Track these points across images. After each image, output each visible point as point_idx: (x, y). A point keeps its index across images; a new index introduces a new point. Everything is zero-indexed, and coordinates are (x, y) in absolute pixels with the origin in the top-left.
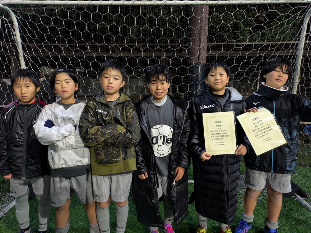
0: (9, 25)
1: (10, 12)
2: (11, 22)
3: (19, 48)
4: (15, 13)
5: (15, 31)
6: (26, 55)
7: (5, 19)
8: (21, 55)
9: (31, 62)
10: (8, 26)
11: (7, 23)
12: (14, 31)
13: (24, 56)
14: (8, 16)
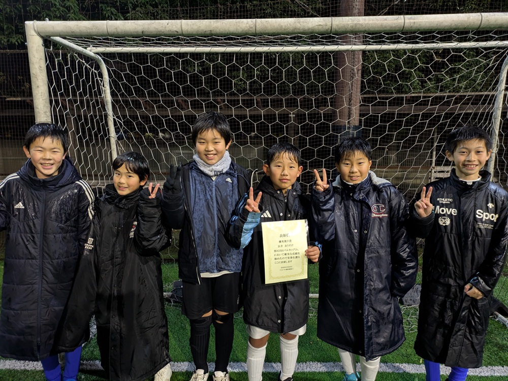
0: (99, 79)
1: (100, 61)
2: (101, 75)
3: (108, 109)
4: (106, 62)
5: (105, 86)
6: (116, 119)
7: (96, 71)
8: (110, 118)
9: (124, 128)
10: (97, 80)
11: (96, 77)
12: (103, 86)
13: (114, 119)
14: (98, 67)
